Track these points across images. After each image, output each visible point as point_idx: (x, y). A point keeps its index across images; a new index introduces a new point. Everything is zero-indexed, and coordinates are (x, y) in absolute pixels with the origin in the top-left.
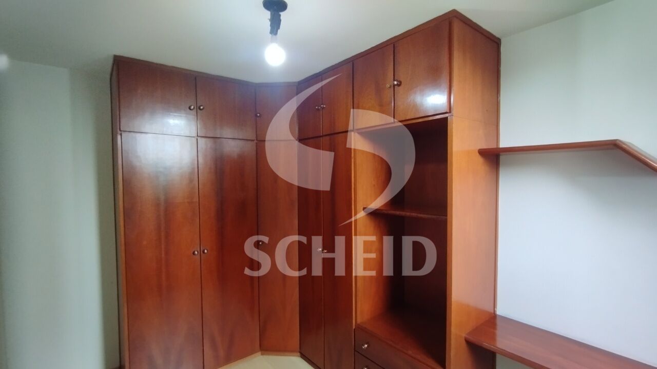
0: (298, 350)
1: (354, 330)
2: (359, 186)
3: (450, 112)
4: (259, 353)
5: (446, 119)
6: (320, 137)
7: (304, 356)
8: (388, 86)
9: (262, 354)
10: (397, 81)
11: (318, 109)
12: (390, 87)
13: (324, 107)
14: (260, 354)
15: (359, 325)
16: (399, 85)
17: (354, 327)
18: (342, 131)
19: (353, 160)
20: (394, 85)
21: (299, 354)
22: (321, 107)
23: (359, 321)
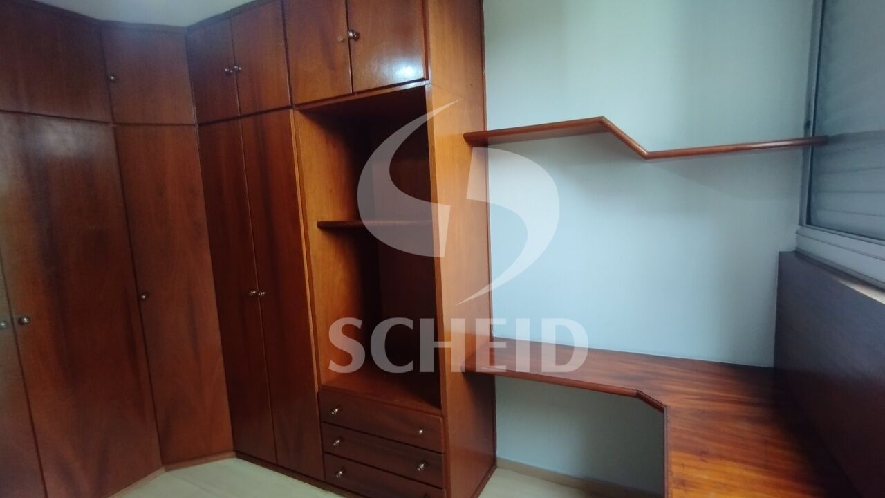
0: (231, 447)
1: (318, 393)
2: (308, 191)
3: (427, 79)
4: (163, 469)
5: (423, 88)
6: (238, 118)
7: (242, 454)
8: (340, 39)
9: (167, 470)
10: (353, 31)
11: (228, 74)
12: (344, 41)
13: (239, 71)
14: (164, 471)
15: (323, 386)
16: (356, 38)
17: (317, 391)
18: (273, 107)
19: (295, 153)
20: (349, 38)
21: (233, 453)
22: (233, 70)
23: (323, 381)
